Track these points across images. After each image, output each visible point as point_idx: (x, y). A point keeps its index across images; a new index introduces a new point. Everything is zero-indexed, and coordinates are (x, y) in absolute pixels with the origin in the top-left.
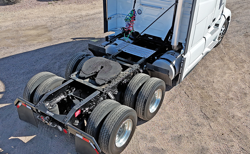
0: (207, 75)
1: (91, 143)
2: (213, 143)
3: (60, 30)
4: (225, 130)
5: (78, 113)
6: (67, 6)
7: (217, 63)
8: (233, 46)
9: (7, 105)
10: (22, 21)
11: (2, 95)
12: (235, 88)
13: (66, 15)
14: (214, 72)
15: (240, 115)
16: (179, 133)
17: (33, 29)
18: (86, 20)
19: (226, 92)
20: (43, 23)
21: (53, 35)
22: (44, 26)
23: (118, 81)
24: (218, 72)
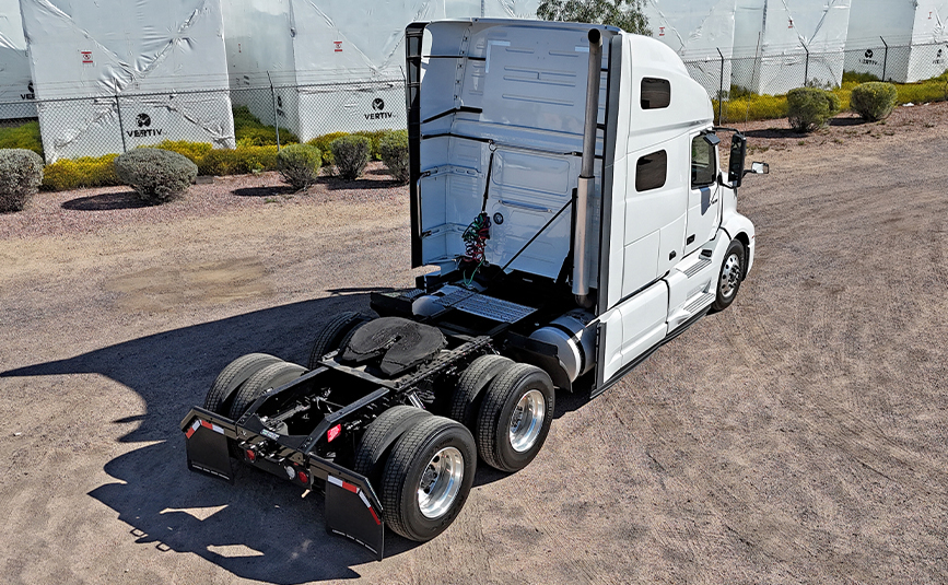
0: (681, 376)
1: (362, 495)
2: (662, 519)
3: (297, 269)
4: (697, 492)
5: (334, 433)
6: (319, 208)
7: (714, 349)
8: (767, 310)
9: (152, 443)
10: (190, 247)
11: (140, 422)
12: (745, 406)
13: (314, 230)
14: (700, 369)
15: (741, 462)
16: (582, 499)
17: (221, 267)
18: (372, 245)
19: (720, 414)
20: (250, 252)
21: (277, 281)
22: (251, 259)
23: (434, 367)
24: (712, 369)
